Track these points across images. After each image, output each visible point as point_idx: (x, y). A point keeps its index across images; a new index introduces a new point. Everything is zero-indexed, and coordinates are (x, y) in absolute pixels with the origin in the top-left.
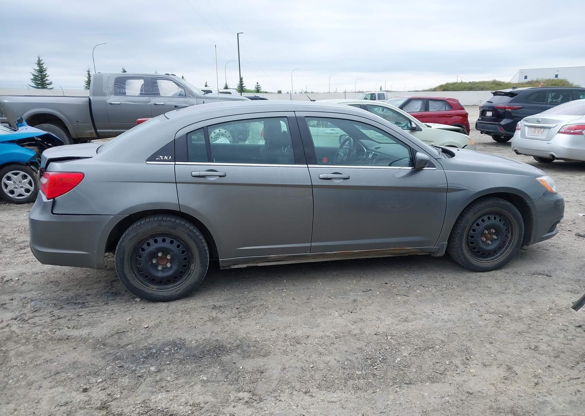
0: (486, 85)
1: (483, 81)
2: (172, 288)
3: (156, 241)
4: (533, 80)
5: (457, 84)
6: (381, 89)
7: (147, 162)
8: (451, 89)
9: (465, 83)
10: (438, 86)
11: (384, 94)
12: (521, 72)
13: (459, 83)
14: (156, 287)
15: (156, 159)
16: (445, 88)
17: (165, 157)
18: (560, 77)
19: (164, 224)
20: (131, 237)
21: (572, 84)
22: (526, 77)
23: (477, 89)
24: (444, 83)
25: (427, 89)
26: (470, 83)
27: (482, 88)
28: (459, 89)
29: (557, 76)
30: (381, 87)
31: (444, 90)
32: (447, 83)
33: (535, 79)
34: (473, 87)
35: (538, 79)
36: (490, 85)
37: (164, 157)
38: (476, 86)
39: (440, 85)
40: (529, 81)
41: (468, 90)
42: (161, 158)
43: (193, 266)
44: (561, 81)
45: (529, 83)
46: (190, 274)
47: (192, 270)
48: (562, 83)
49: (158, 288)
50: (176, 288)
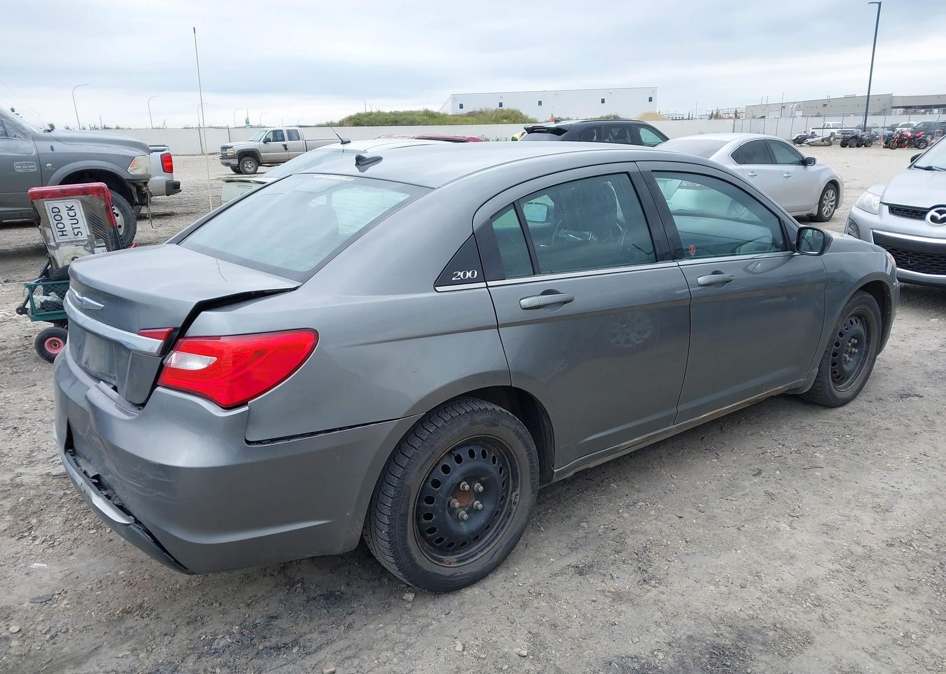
0: (415, 117)
2: (482, 551)
3: (459, 459)
4: (475, 110)
5: (373, 115)
6: (249, 123)
7: (436, 288)
9: (384, 114)
10: (345, 119)
11: (296, 130)
12: (454, 97)
13: (375, 114)
14: (453, 558)
15: (453, 279)
17: (467, 273)
18: (505, 107)
19: (478, 418)
20: (424, 461)
21: (527, 117)
22: (461, 106)
23: (404, 122)
24: (353, 113)
25: (324, 122)
26: (391, 113)
27: (412, 122)
28: (378, 124)
29: (501, 105)
30: (248, 120)
31: (357, 124)
32: (358, 113)
33: (478, 110)
34: (399, 119)
35: (481, 109)
36: (421, 118)
37: (465, 275)
38: (401, 118)
39: (348, 117)
40: (469, 112)
42: (459, 277)
43: (517, 495)
44: (513, 112)
45: (471, 114)
46: (510, 513)
47: (515, 503)
48: (514, 114)
49: (457, 558)
50: (488, 549)
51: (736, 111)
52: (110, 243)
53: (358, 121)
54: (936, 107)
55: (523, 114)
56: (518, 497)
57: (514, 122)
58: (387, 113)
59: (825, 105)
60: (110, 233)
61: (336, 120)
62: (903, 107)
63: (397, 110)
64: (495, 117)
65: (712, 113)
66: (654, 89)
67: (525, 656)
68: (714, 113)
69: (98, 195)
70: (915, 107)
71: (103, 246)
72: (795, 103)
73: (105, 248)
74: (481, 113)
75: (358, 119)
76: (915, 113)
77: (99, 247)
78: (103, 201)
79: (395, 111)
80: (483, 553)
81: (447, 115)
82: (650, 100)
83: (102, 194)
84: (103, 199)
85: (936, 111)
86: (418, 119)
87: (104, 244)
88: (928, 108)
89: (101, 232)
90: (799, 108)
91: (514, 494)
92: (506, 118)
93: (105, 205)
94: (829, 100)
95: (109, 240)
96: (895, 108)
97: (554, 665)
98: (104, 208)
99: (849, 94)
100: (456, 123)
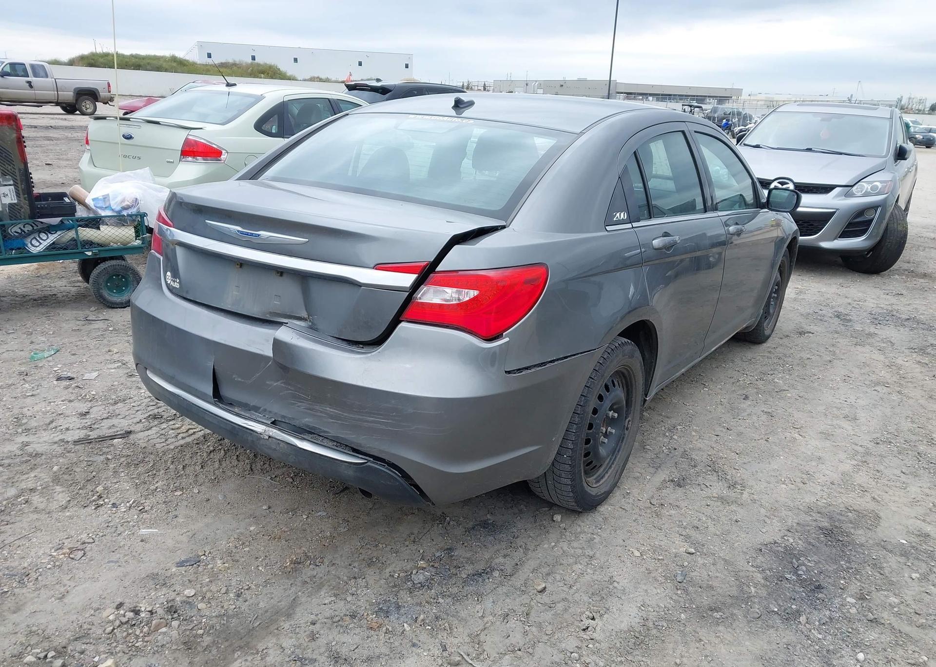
0: (161, 62)
1: (153, 54)
2: (607, 472)
7: (606, 227)
8: (102, 63)
11: (43, 66)
12: (201, 45)
14: (593, 480)
16: (92, 61)
18: (257, 60)
21: (285, 73)
23: (148, 67)
26: (132, 56)
27: (158, 68)
29: (253, 58)
31: (92, 65)
33: (231, 61)
34: (142, 64)
35: (234, 61)
39: (79, 56)
40: (221, 63)
41: (134, 69)
43: (629, 421)
44: (271, 67)
45: (223, 65)
46: (623, 438)
47: (627, 429)
48: (272, 70)
49: (595, 479)
50: (611, 470)
51: (485, 84)
52: (19, 182)
53: (93, 61)
54: (651, 95)
55: (281, 70)
56: (630, 423)
57: (272, 78)
58: (127, 56)
59: (562, 86)
60: (20, 170)
61: (65, 58)
62: (625, 93)
63: (138, 53)
64: (252, 70)
65: (463, 84)
66: (410, 56)
67: (693, 554)
68: (465, 84)
69: (9, 124)
70: (634, 94)
71: (10, 185)
72: (536, 81)
73: (13, 187)
74: (235, 64)
75: (92, 59)
76: (635, 99)
77: (6, 185)
78: (15, 131)
79: (136, 54)
80: (608, 475)
81: (196, 64)
82: (407, 66)
83: (14, 123)
84: (14, 129)
85: (651, 98)
86: (165, 65)
87: (11, 182)
88: (645, 95)
89: (9, 167)
90: (540, 86)
91: (627, 420)
92: (263, 73)
93: (17, 136)
94: (565, 81)
95: (18, 178)
96: (618, 93)
97: (720, 557)
98: (15, 140)
99: (582, 77)
100: (208, 73)
